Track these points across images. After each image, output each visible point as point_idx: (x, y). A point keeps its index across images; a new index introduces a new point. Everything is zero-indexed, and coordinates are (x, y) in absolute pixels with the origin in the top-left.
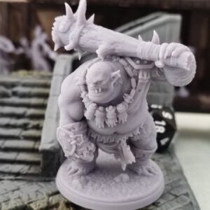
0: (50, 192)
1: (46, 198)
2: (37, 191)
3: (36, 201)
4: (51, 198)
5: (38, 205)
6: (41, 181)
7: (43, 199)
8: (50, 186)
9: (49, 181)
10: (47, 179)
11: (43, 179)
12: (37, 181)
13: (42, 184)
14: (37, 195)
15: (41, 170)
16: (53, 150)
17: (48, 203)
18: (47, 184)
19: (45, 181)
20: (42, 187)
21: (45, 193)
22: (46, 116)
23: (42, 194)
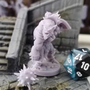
0: (11, 81)
1: (9, 84)
2: (4, 80)
3: (2, 86)
4: (11, 85)
5: (3, 88)
6: (7, 75)
7: (7, 85)
8: (11, 78)
9: (11, 75)
10: (10, 73)
11: (8, 73)
12: (5, 74)
13: (7, 76)
14: (4, 82)
15: (7, 69)
16: (13, 58)
17: (9, 87)
18: (10, 76)
19: (9, 74)
20: (7, 78)
21: (8, 82)
22: (11, 40)
23: (6, 82)
